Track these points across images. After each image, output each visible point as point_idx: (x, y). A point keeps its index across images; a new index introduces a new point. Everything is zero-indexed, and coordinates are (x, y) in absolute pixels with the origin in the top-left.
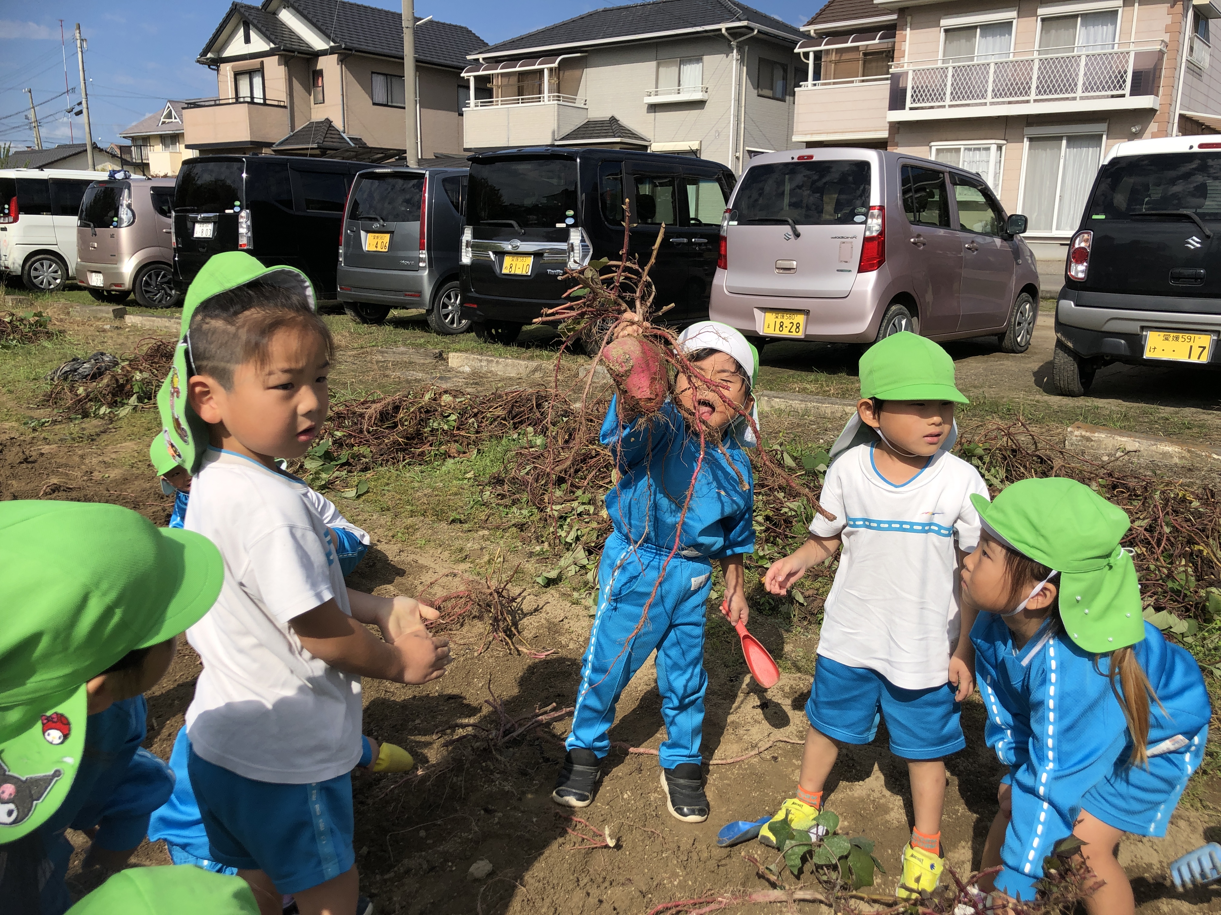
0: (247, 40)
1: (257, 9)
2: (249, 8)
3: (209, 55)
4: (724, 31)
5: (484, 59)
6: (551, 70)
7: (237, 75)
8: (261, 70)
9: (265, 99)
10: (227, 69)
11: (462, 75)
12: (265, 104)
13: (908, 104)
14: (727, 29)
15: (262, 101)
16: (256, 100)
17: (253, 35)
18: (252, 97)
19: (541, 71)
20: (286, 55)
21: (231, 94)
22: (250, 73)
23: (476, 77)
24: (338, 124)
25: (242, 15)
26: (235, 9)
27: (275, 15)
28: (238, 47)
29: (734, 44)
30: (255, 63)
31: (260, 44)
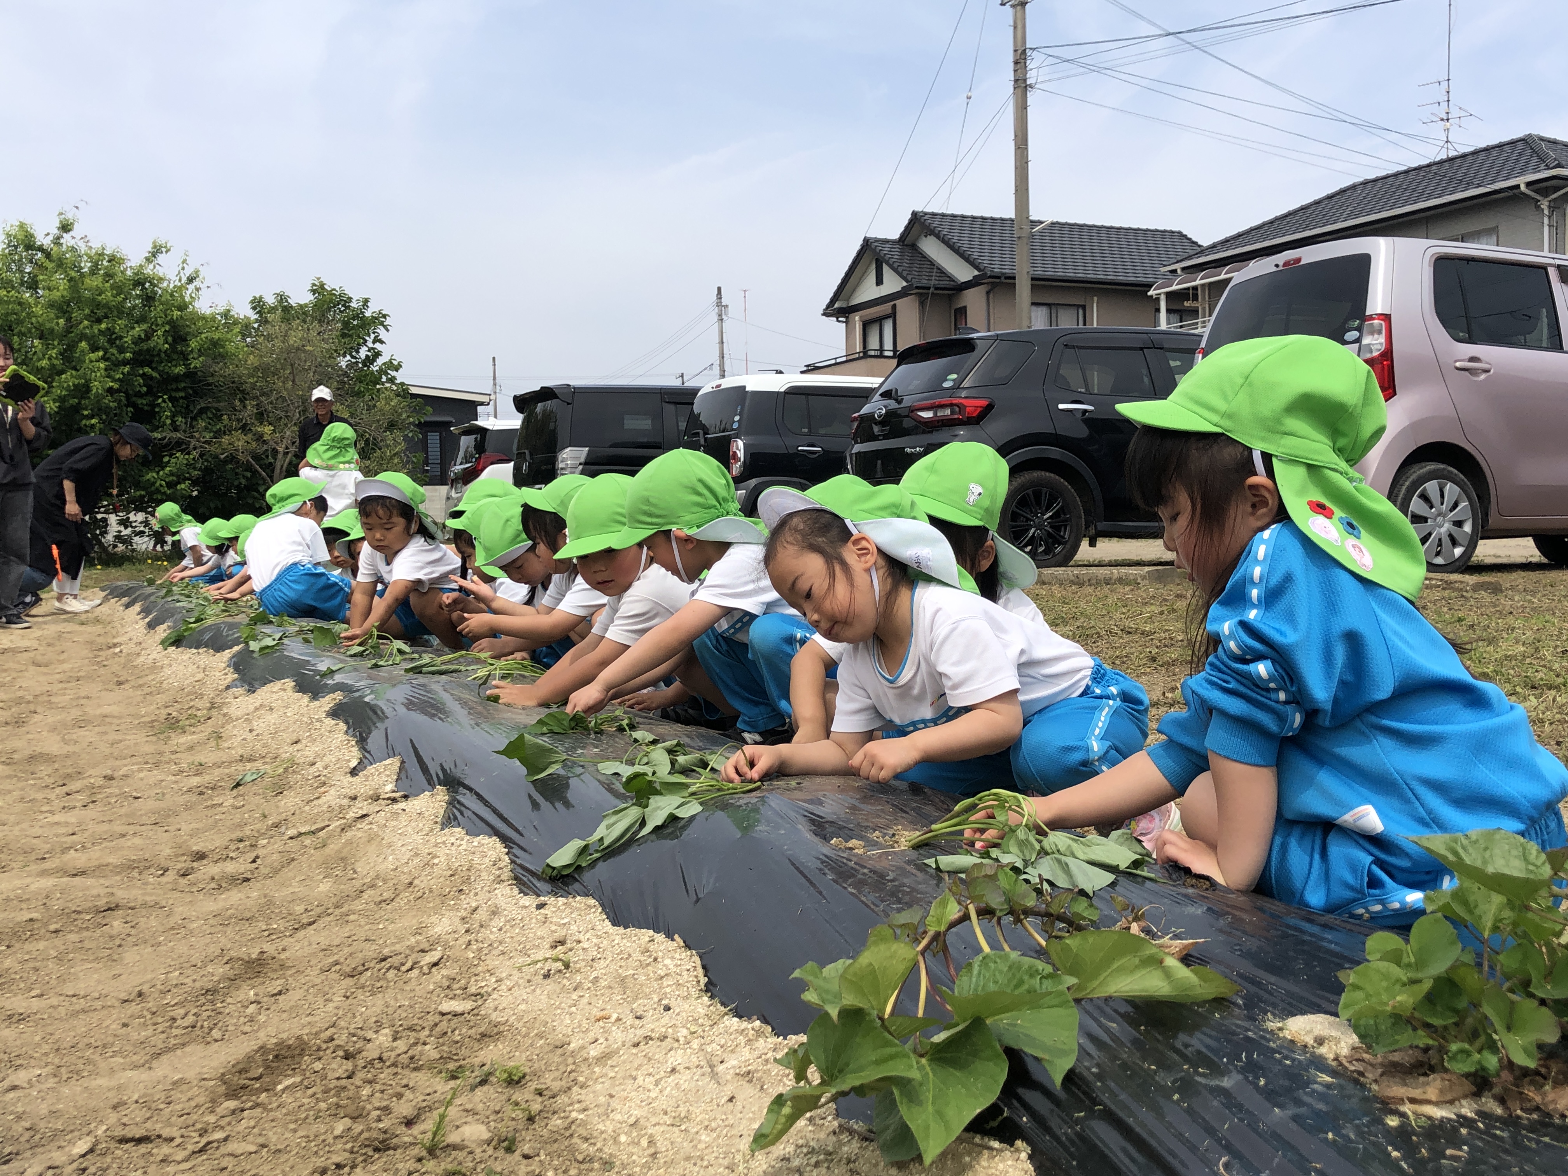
0: (879, 282)
1: (893, 242)
2: (885, 241)
3: (836, 306)
4: (1523, 188)
5: (1183, 269)
7: (866, 325)
8: (893, 315)
9: (895, 350)
10: (857, 318)
11: (1149, 293)
12: (895, 357)
14: (1529, 184)
15: (891, 354)
16: (887, 354)
17: (888, 273)
18: (881, 350)
20: (920, 294)
21: (858, 348)
22: (879, 321)
23: (1168, 294)
25: (874, 250)
26: (867, 244)
27: (914, 247)
28: (868, 291)
29: (1545, 205)
30: (886, 308)
31: (893, 283)
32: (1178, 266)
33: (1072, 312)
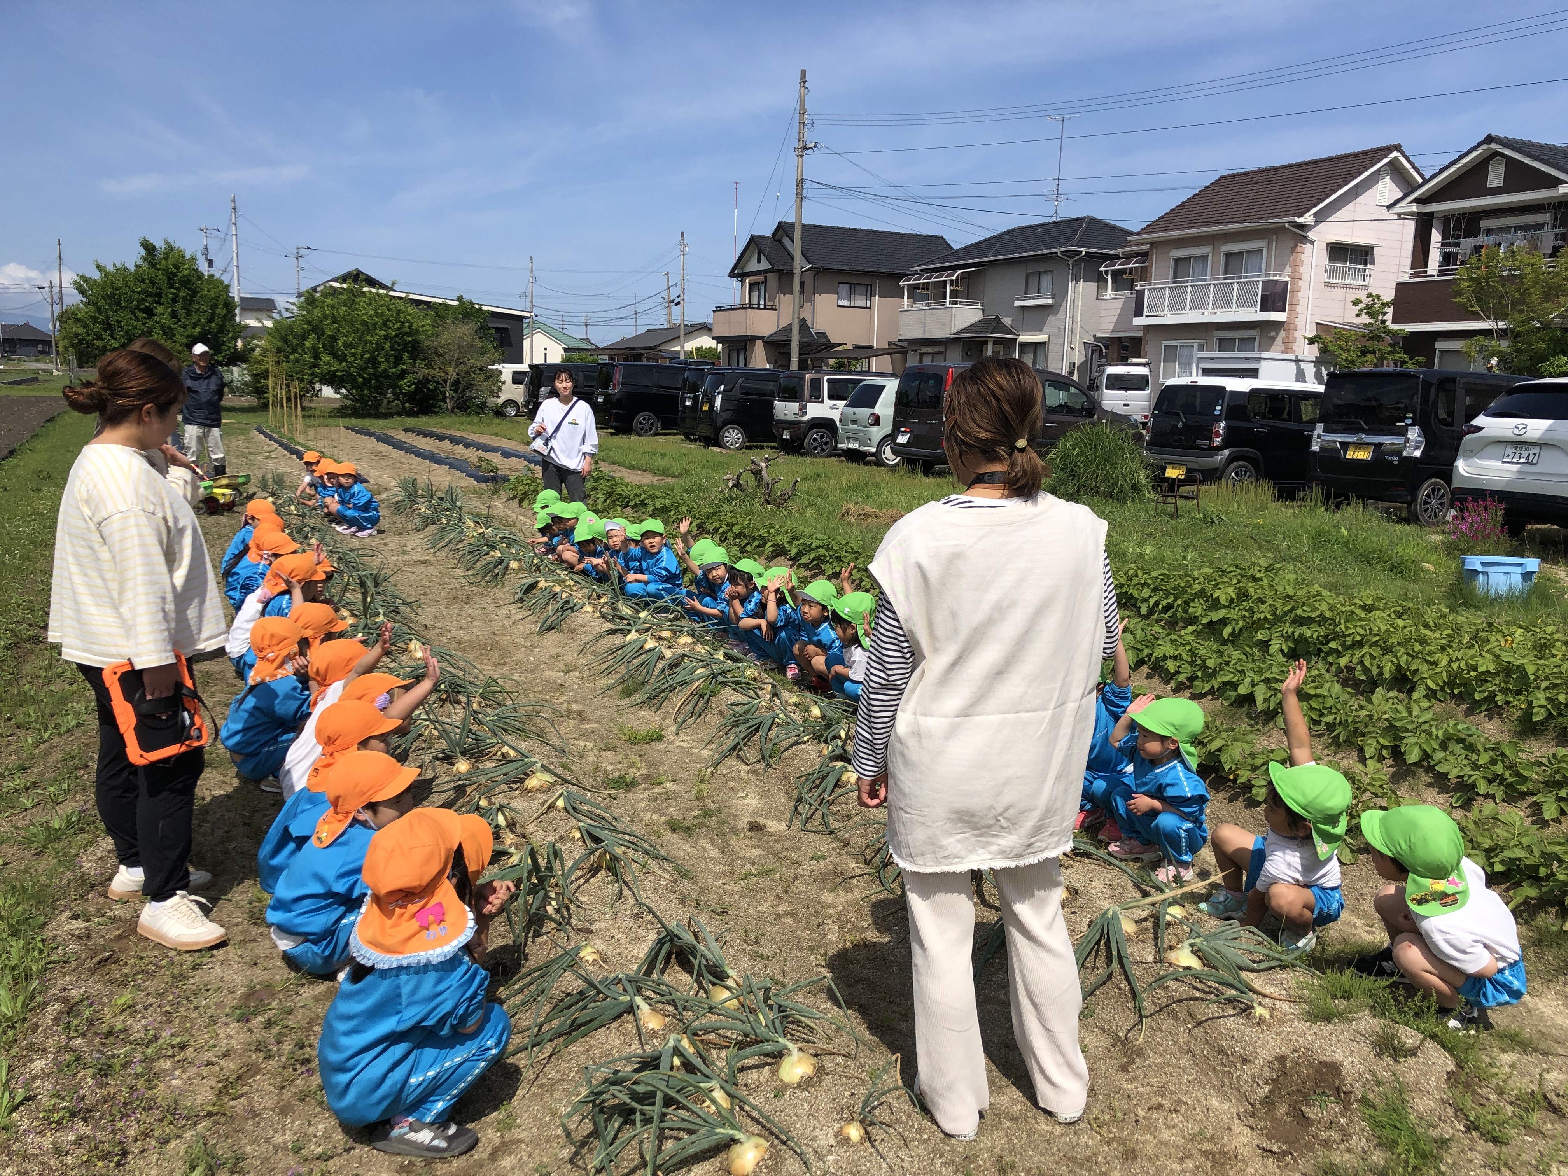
0: (759, 261)
1: (768, 237)
2: (764, 237)
3: (736, 271)
4: (1059, 254)
6: (952, 281)
7: (751, 285)
8: (765, 282)
9: (765, 305)
10: (747, 280)
11: (900, 284)
12: (765, 308)
13: (1145, 313)
14: (1061, 253)
15: (763, 305)
17: (763, 257)
18: (758, 304)
19: (945, 282)
20: (779, 273)
21: (747, 300)
22: (759, 285)
23: (908, 286)
24: (809, 323)
25: (756, 243)
26: (753, 240)
27: (780, 241)
28: (753, 266)
29: (1070, 262)
30: (760, 278)
31: (765, 265)
32: (918, 268)
33: (864, 287)
